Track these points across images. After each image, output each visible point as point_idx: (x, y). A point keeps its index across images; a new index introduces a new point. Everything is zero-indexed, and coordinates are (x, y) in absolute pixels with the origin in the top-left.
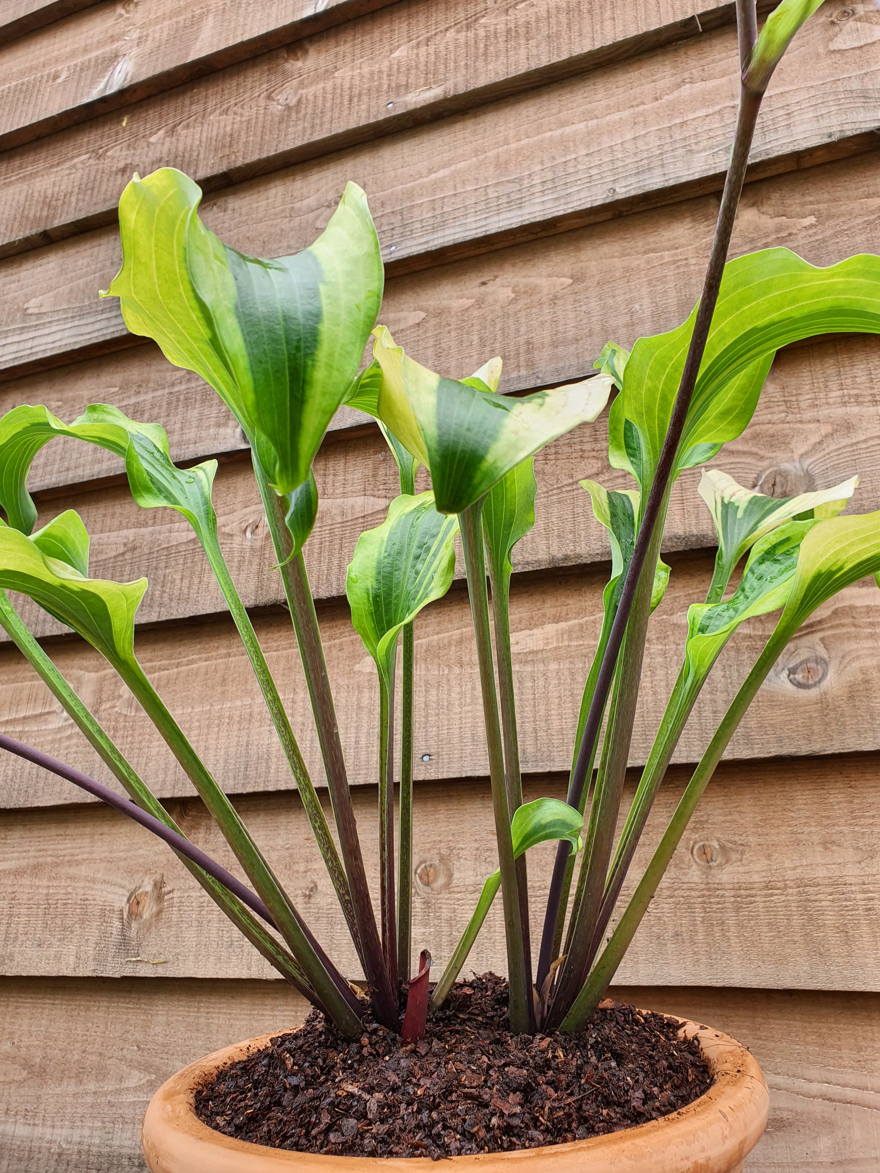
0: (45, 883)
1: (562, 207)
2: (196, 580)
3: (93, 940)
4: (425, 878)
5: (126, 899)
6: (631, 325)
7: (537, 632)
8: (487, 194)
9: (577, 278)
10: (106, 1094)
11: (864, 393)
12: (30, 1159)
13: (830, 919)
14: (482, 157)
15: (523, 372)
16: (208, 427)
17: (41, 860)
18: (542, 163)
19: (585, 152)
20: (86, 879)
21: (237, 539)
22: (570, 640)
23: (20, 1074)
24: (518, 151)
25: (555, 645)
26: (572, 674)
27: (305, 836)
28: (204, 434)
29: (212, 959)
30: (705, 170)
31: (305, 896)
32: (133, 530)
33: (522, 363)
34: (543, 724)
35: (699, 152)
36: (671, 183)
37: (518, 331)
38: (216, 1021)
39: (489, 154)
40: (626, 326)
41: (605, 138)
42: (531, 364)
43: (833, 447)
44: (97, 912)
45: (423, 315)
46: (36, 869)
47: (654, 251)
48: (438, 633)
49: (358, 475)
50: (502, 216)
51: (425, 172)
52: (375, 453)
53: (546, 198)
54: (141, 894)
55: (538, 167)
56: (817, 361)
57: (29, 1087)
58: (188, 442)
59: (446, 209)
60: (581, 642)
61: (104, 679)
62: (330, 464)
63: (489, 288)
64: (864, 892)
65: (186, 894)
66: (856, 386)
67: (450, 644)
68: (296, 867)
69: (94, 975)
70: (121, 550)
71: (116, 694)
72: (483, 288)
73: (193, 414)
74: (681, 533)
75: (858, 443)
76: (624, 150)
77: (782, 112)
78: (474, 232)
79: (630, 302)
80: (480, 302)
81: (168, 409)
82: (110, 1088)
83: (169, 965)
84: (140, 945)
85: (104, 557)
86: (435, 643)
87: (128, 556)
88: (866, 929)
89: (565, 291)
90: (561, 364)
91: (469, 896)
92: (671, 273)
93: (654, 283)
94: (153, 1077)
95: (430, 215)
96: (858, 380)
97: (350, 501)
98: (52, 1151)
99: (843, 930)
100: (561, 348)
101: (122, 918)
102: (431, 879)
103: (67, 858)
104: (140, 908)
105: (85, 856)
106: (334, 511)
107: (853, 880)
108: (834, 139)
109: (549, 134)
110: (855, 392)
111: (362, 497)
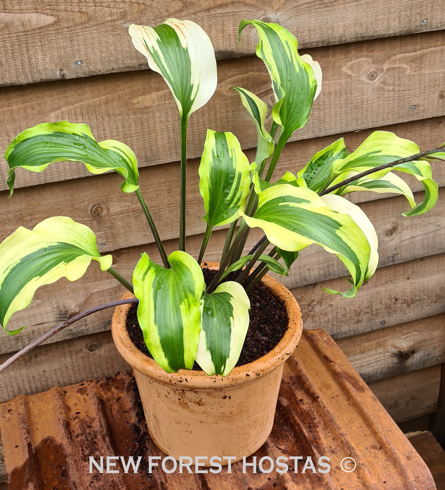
4: (97, 213)
7: (148, 97)
22: (165, 100)
25: (158, 103)
26: (167, 118)
34: (154, 143)
43: (290, 7)
48: (93, 98)
60: (170, 102)
67: (101, 104)
74: (222, 50)
75: (300, 5)
86: (92, 104)
91: (119, 216)
102: (99, 212)
111: (35, 14)
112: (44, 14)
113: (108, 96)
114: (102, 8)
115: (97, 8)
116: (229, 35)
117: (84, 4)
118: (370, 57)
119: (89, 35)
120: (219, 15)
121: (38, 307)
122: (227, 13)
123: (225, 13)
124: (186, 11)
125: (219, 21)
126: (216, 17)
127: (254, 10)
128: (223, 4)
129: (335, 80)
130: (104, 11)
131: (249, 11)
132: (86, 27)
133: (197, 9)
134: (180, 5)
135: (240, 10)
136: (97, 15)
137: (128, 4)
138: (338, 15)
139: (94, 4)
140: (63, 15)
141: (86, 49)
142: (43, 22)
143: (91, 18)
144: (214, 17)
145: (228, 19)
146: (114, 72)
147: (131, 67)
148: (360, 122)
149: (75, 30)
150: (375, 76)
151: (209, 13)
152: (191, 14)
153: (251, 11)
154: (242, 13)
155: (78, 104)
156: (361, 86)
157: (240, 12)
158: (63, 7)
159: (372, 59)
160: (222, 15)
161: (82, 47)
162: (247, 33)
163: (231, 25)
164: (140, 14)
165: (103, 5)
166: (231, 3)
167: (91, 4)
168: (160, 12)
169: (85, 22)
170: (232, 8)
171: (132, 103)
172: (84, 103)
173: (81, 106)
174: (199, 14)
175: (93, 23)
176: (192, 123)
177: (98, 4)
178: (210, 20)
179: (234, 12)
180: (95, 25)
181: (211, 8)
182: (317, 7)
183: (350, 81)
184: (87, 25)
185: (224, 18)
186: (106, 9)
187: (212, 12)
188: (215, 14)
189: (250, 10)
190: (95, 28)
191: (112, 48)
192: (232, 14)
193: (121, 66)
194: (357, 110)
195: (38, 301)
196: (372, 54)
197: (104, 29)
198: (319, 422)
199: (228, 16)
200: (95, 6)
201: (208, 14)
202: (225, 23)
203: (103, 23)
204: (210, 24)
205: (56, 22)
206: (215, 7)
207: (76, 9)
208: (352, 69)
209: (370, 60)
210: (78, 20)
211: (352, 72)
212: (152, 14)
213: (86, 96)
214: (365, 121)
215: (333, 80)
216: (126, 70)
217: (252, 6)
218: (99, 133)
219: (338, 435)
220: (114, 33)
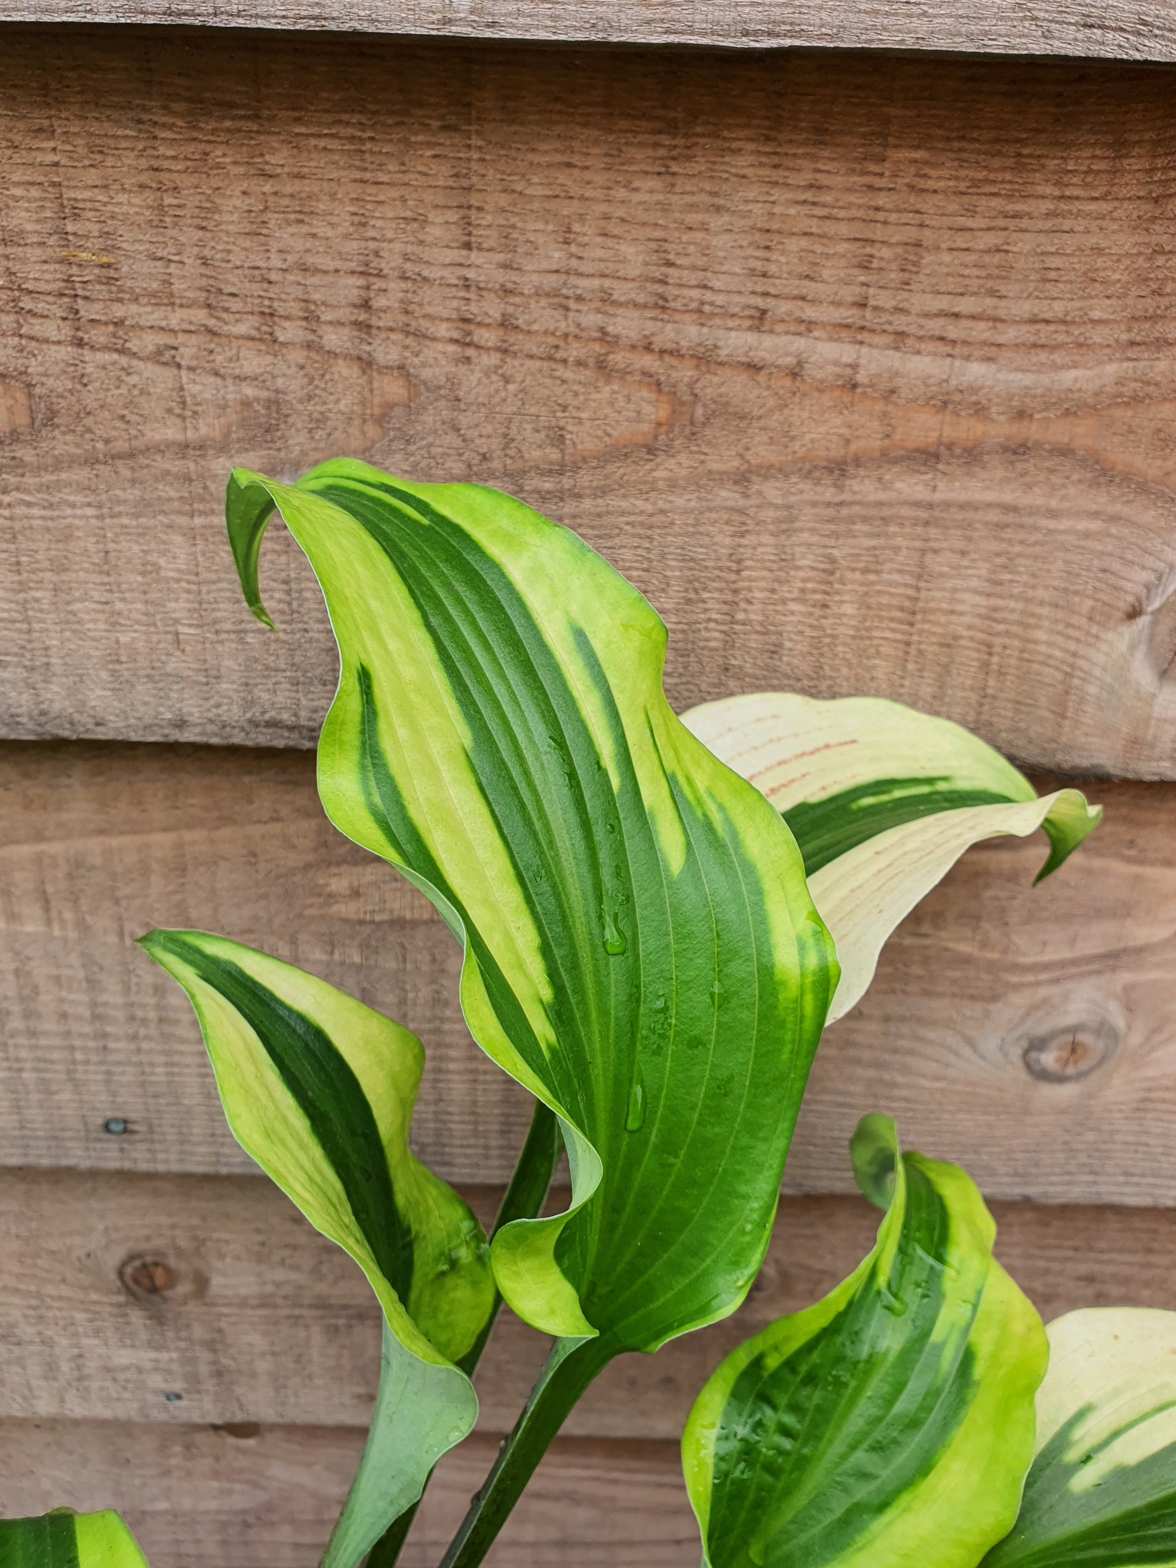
4: (146, 1282)
86: (97, 860)
102: (159, 1283)
113: (187, 836)
114: (124, 361)
115: (88, 355)
116: (949, 643)
119: (35, 511)
120: (906, 511)
122: (963, 506)
123: (947, 505)
124: (683, 458)
125: (896, 549)
126: (880, 518)
127: (1149, 516)
128: (950, 447)
130: (133, 380)
131: (1115, 519)
132: (17, 463)
133: (762, 453)
134: (648, 409)
135: (1054, 503)
136: (91, 403)
137: (298, 356)
139: (67, 331)
141: (22, 588)
143: (52, 414)
144: (865, 519)
145: (961, 545)
146: (188, 736)
147: (291, 728)
151: (840, 488)
152: (720, 478)
153: (1130, 522)
154: (1064, 524)
155: (25, 850)
157: (1053, 514)
160: (923, 514)
162: (1072, 646)
163: (974, 583)
164: (372, 430)
165: (133, 345)
166: (1005, 449)
167: (50, 329)
168: (508, 440)
169: (13, 436)
170: (1006, 480)
171: (317, 891)
172: (55, 848)
173: (38, 860)
174: (772, 490)
175: (62, 445)
177: (98, 336)
178: (836, 535)
179: (1014, 509)
180: (73, 462)
181: (857, 462)
185: (933, 532)
186: (149, 370)
187: (862, 487)
188: (881, 504)
189: (1126, 511)
190: (79, 475)
192: (994, 516)
193: (234, 713)
197: (133, 494)
199: (969, 525)
200: (80, 343)
201: (829, 494)
202: (936, 563)
203: (131, 455)
204: (833, 561)
206: (886, 458)
212: (451, 439)
213: (64, 816)
216: (263, 738)
217: (1143, 488)
218: (134, 998)
220: (198, 521)
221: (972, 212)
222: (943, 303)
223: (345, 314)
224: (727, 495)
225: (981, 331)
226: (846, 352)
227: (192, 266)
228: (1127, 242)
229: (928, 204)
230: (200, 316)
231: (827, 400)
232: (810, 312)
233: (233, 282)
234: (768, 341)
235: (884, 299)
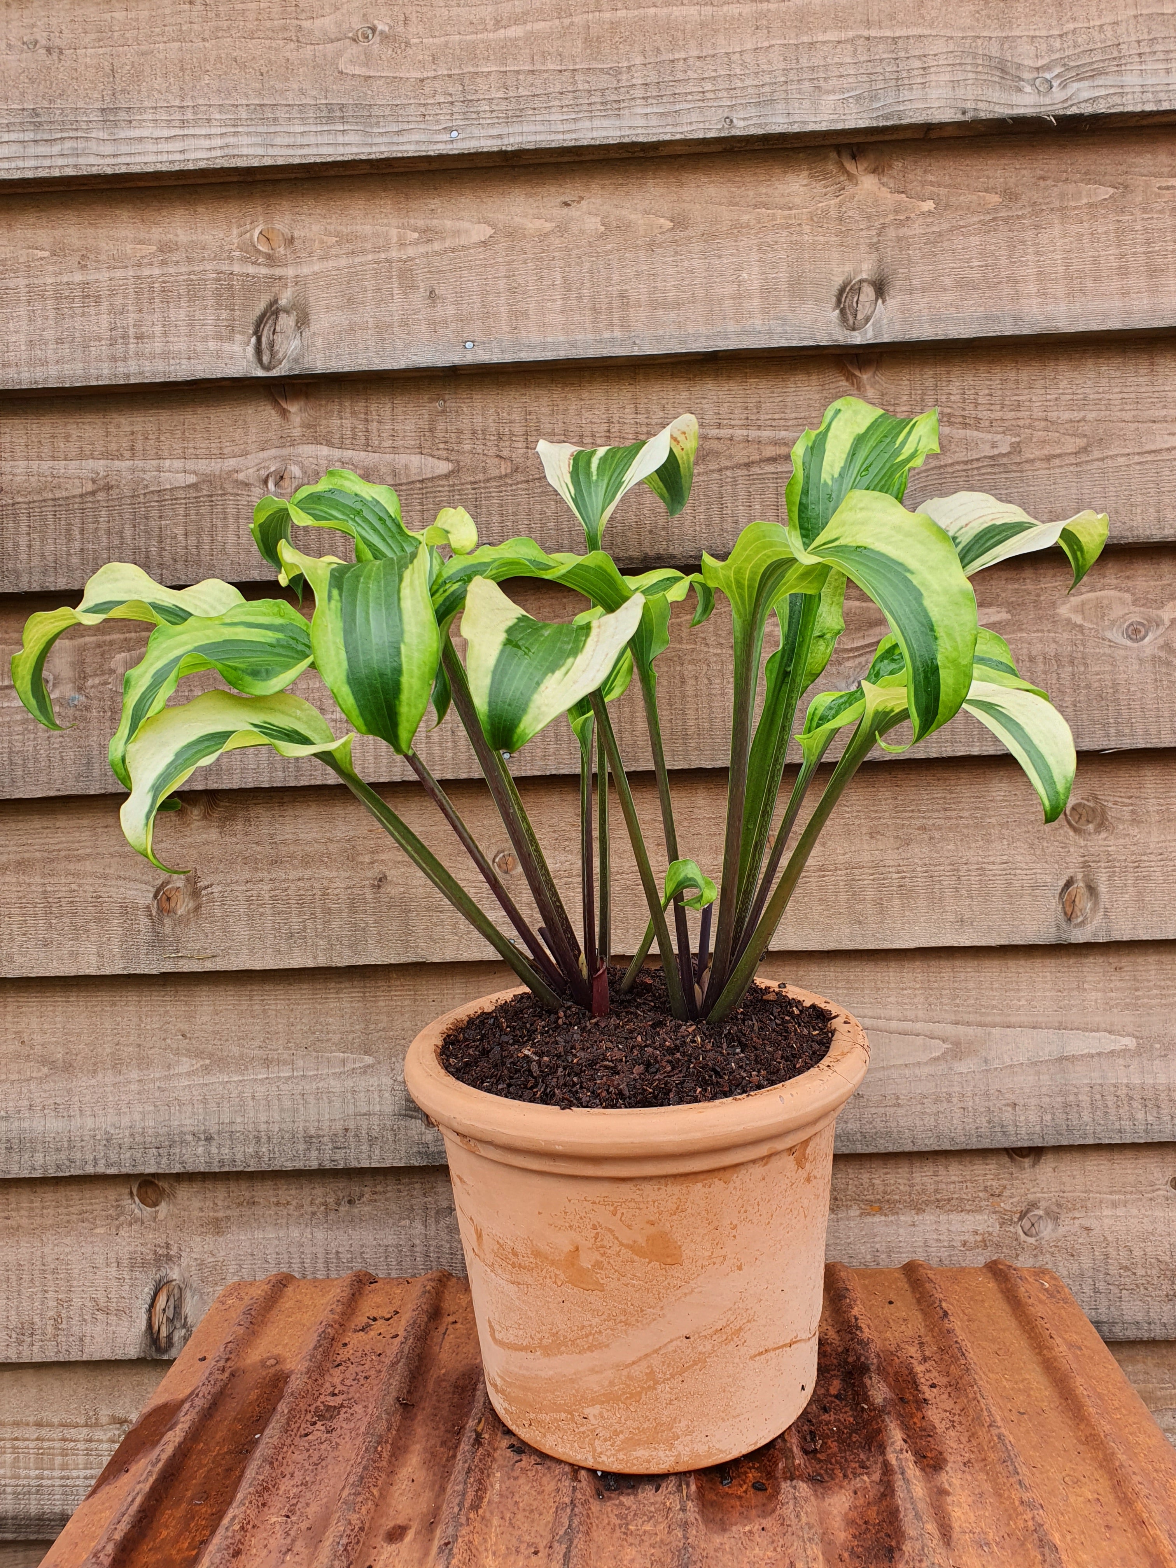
0: (38, 879)
1: (669, 129)
2: (206, 539)
3: (115, 939)
4: (504, 869)
5: (151, 895)
6: (737, 297)
8: (575, 83)
9: (680, 223)
10: (153, 1081)
11: (956, 413)
12: (71, 1148)
13: (870, 894)
14: (567, 21)
15: (617, 334)
16: (205, 339)
17: (26, 855)
18: (643, 52)
19: (696, 53)
20: (94, 875)
21: (257, 491)
23: (39, 1070)
24: (614, 25)
27: (368, 828)
28: (200, 347)
29: (270, 951)
30: (832, 121)
31: (373, 886)
32: (102, 462)
33: (616, 322)
34: (628, 726)
35: (828, 92)
36: (796, 128)
37: (609, 278)
38: (273, 1007)
39: (576, 19)
40: (733, 298)
41: (721, 40)
42: (625, 325)
44: (117, 910)
45: (490, 231)
46: (22, 866)
47: (766, 206)
49: (410, 426)
50: (597, 123)
51: (490, 24)
52: (431, 400)
53: (649, 110)
54: (171, 889)
55: (639, 60)
56: (918, 370)
57: (55, 1082)
58: (177, 355)
59: (523, 92)
61: (82, 649)
62: (373, 407)
63: (574, 212)
64: (899, 872)
65: (229, 889)
66: (950, 404)
68: (360, 859)
69: (125, 972)
70: (90, 487)
71: (106, 667)
72: (566, 210)
73: (179, 314)
75: (946, 466)
76: (744, 65)
77: (917, 64)
78: (561, 137)
79: (738, 267)
80: (562, 228)
81: (138, 302)
82: (157, 1075)
83: (218, 959)
84: (178, 941)
85: (65, 494)
87: (101, 496)
88: (897, 901)
89: (665, 237)
90: (661, 332)
92: (783, 239)
93: (764, 248)
94: (207, 1062)
95: (501, 94)
96: (952, 397)
97: (402, 459)
98: (98, 1137)
99: (879, 902)
100: (660, 312)
101: (151, 915)
102: (509, 869)
103: (63, 853)
104: (173, 905)
105: (89, 851)
106: (383, 470)
107: (892, 863)
108: (967, 118)
109: (652, 11)
110: (948, 410)
111: (418, 456)
112: (433, 456)
117: (508, 443)
118: (1128, 591)
120: (770, 476)
121: (365, 1072)
123: (782, 472)
124: (701, 466)
125: (769, 487)
126: (762, 478)
128: (779, 456)
129: (1042, 631)
132: (506, 485)
133: (725, 463)
136: (529, 464)
138: (1036, 488)
139: (524, 445)
140: (466, 459)
141: (503, 520)
142: (429, 470)
143: (517, 468)
148: (1112, 731)
149: (485, 488)
150: (1143, 633)
156: (1108, 651)
158: (467, 447)
159: (1133, 594)
161: (496, 518)
167: (520, 445)
169: (506, 476)
174: (729, 473)
175: (520, 477)
176: (710, 694)
180: (522, 482)
181: (753, 463)
182: (984, 471)
183: (1080, 637)
184: (509, 481)
187: (756, 470)
190: (523, 486)
191: (551, 525)
194: (1103, 703)
195: (367, 1057)
196: (1130, 583)
198: (969, 1461)
201: (746, 473)
205: (453, 471)
206: (761, 461)
207: (492, 451)
208: (1083, 612)
209: (1128, 597)
210: (494, 472)
211: (1084, 619)
214: (1127, 731)
215: (1038, 631)
219: (1017, 1503)
221: (773, 392)
222: (770, 416)
223: (603, 434)
224: (716, 476)
225: (782, 422)
226: (745, 432)
227: (561, 424)
228: (817, 396)
229: (761, 392)
230: (562, 438)
231: (741, 446)
232: (733, 422)
233: (572, 428)
234: (722, 431)
235: (753, 417)
